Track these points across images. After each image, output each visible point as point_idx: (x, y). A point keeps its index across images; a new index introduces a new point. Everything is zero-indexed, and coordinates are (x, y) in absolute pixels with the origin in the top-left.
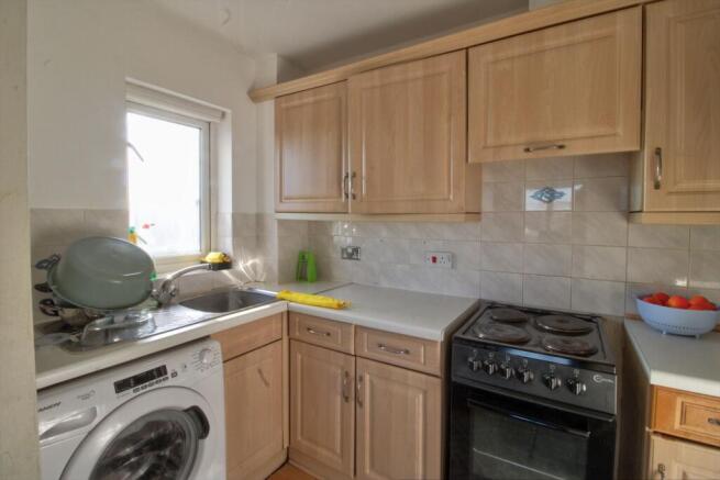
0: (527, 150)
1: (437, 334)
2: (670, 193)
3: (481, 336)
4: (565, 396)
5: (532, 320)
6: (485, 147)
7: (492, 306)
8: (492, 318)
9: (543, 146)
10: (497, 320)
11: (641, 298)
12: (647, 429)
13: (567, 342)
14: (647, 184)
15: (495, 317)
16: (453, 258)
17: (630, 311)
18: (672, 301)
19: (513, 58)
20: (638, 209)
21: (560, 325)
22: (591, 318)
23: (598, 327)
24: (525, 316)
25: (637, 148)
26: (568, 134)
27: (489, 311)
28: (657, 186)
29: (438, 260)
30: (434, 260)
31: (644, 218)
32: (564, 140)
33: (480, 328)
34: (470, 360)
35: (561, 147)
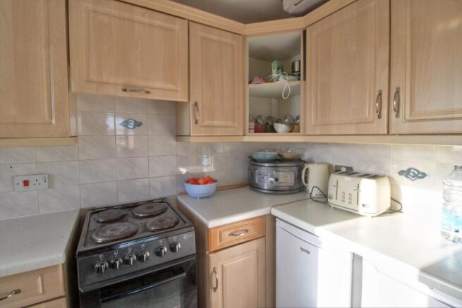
0: (125, 90)
2: (202, 126)
3: (100, 240)
5: (129, 213)
6: (89, 81)
7: (95, 211)
8: (98, 222)
9: (135, 89)
10: (104, 222)
11: (188, 182)
12: (207, 252)
14: (192, 121)
15: (101, 220)
16: (50, 180)
17: (181, 190)
18: (201, 181)
20: (187, 134)
21: (150, 211)
22: (162, 201)
23: (169, 205)
24: (124, 212)
25: (186, 100)
26: (151, 84)
27: (95, 216)
28: (196, 122)
29: (31, 184)
30: (26, 183)
31: (192, 140)
32: (149, 88)
33: (97, 235)
35: (148, 92)
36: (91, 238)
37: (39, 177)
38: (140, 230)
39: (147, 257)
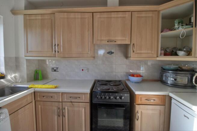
0: (108, 42)
1: (88, 91)
2: (136, 53)
3: (99, 89)
4: (120, 101)
5: (108, 83)
6: (98, 40)
7: (99, 81)
8: (99, 84)
9: (111, 41)
10: (100, 85)
11: (130, 75)
12: (135, 104)
13: (118, 88)
14: (132, 51)
15: (100, 84)
16: (88, 69)
17: (127, 78)
18: (135, 76)
19: (105, 18)
20: (130, 56)
21: (115, 84)
22: (120, 81)
23: (122, 83)
24: (107, 83)
25: (130, 43)
26: (116, 38)
27: (99, 82)
28: (133, 52)
29: (84, 70)
30: (83, 70)
31: (131, 59)
32: (116, 40)
33: (98, 87)
34: (97, 96)
35: (115, 42)
36: (97, 88)
37: (86, 69)
38: (111, 89)
39: (112, 98)
